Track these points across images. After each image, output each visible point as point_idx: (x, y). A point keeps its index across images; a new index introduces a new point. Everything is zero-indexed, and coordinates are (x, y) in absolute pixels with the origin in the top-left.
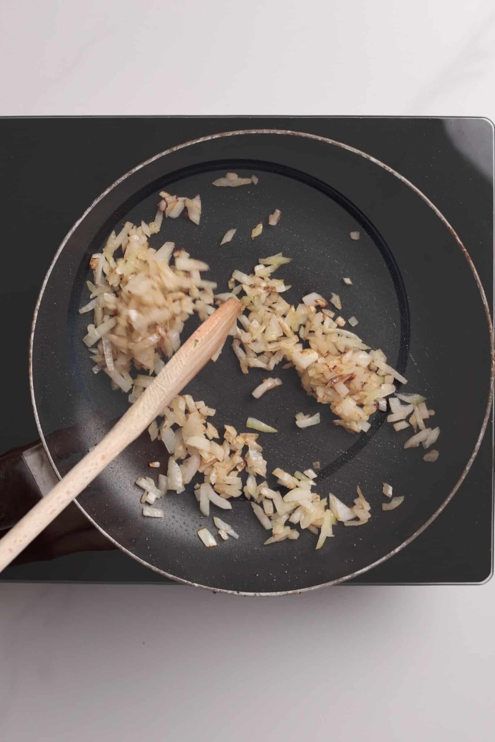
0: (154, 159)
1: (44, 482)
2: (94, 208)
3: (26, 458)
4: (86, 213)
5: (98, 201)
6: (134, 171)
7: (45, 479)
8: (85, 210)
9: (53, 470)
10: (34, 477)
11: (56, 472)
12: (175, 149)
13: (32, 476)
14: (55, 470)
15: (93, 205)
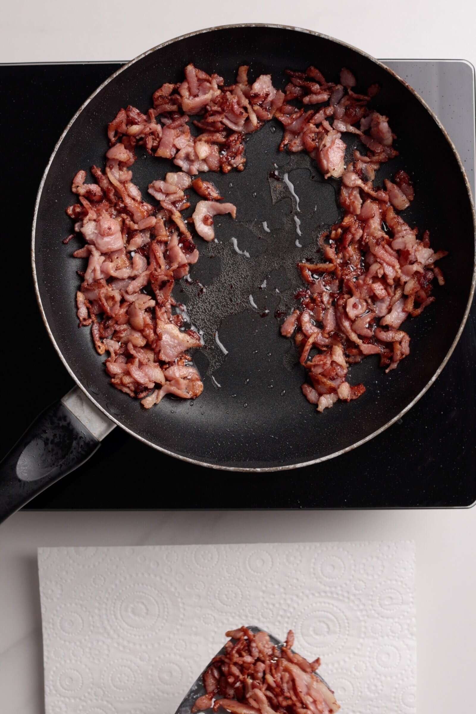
0: (98, 90)
1: (89, 420)
2: (57, 152)
3: (65, 403)
4: (52, 159)
5: (59, 145)
6: (83, 107)
7: (89, 417)
8: (50, 156)
9: (94, 404)
10: (78, 418)
11: (97, 405)
12: (115, 76)
13: (76, 417)
14: (95, 404)
15: (56, 149)
